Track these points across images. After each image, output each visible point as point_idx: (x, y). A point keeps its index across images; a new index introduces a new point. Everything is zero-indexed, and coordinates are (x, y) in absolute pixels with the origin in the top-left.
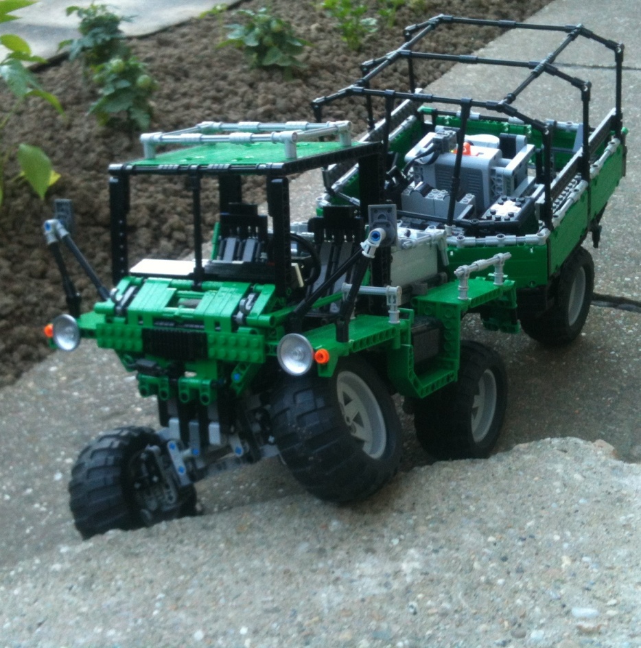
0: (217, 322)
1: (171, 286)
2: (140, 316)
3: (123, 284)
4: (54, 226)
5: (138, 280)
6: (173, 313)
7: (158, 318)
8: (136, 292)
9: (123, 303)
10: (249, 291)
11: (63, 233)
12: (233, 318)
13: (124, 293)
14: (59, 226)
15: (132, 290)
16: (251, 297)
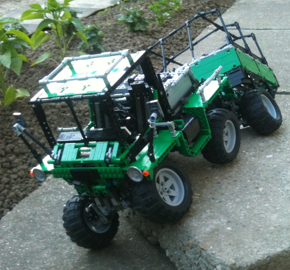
0: (99, 163)
1: (76, 147)
2: (67, 164)
3: (56, 148)
4: (18, 127)
5: (61, 145)
6: (80, 161)
7: (75, 164)
8: (62, 151)
9: (58, 159)
10: (109, 146)
11: (23, 129)
12: (105, 161)
13: (57, 153)
14: (20, 126)
15: (60, 151)
16: (110, 149)
